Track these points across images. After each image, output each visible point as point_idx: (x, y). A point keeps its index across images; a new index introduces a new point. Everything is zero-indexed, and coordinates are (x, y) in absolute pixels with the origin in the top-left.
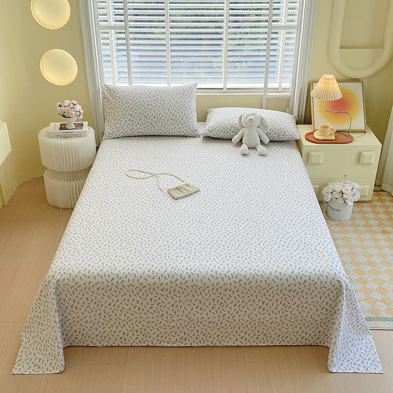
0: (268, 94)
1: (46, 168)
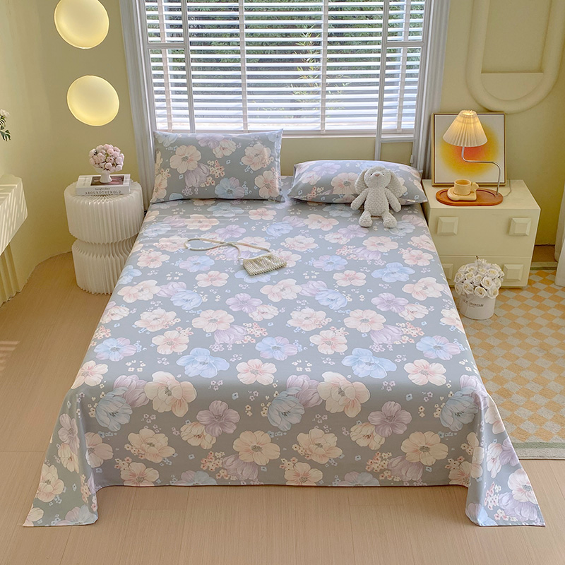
0: (383, 136)
1: (75, 239)
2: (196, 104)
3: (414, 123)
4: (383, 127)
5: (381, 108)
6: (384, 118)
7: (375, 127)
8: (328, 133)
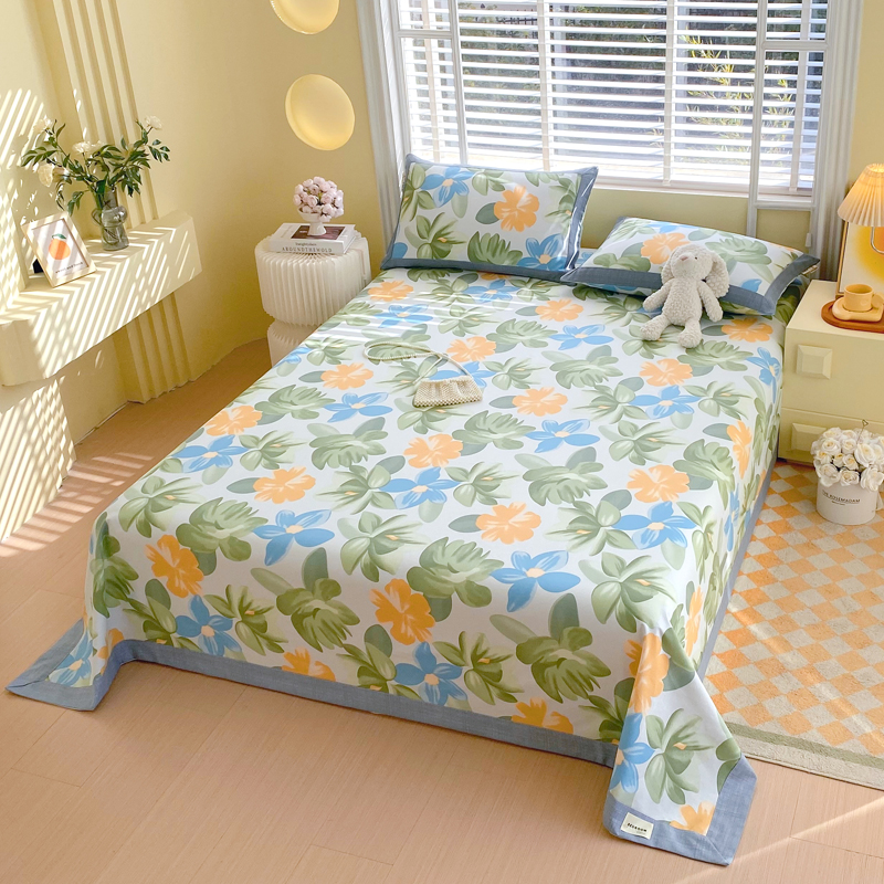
0: (760, 198)
1: (272, 320)
2: (469, 127)
3: (812, 178)
4: (762, 182)
5: (756, 150)
6: (762, 169)
7: (746, 182)
8: (675, 185)
